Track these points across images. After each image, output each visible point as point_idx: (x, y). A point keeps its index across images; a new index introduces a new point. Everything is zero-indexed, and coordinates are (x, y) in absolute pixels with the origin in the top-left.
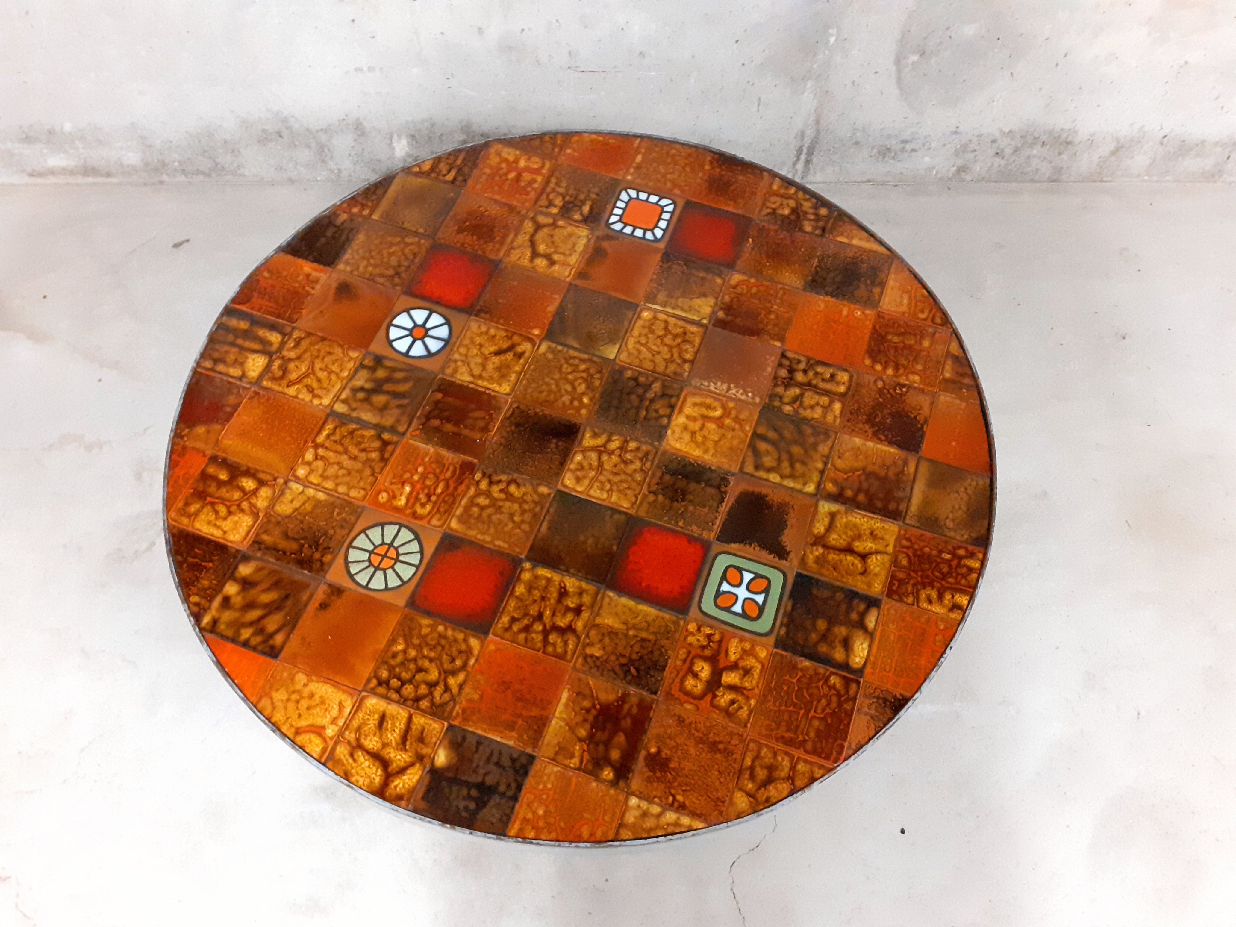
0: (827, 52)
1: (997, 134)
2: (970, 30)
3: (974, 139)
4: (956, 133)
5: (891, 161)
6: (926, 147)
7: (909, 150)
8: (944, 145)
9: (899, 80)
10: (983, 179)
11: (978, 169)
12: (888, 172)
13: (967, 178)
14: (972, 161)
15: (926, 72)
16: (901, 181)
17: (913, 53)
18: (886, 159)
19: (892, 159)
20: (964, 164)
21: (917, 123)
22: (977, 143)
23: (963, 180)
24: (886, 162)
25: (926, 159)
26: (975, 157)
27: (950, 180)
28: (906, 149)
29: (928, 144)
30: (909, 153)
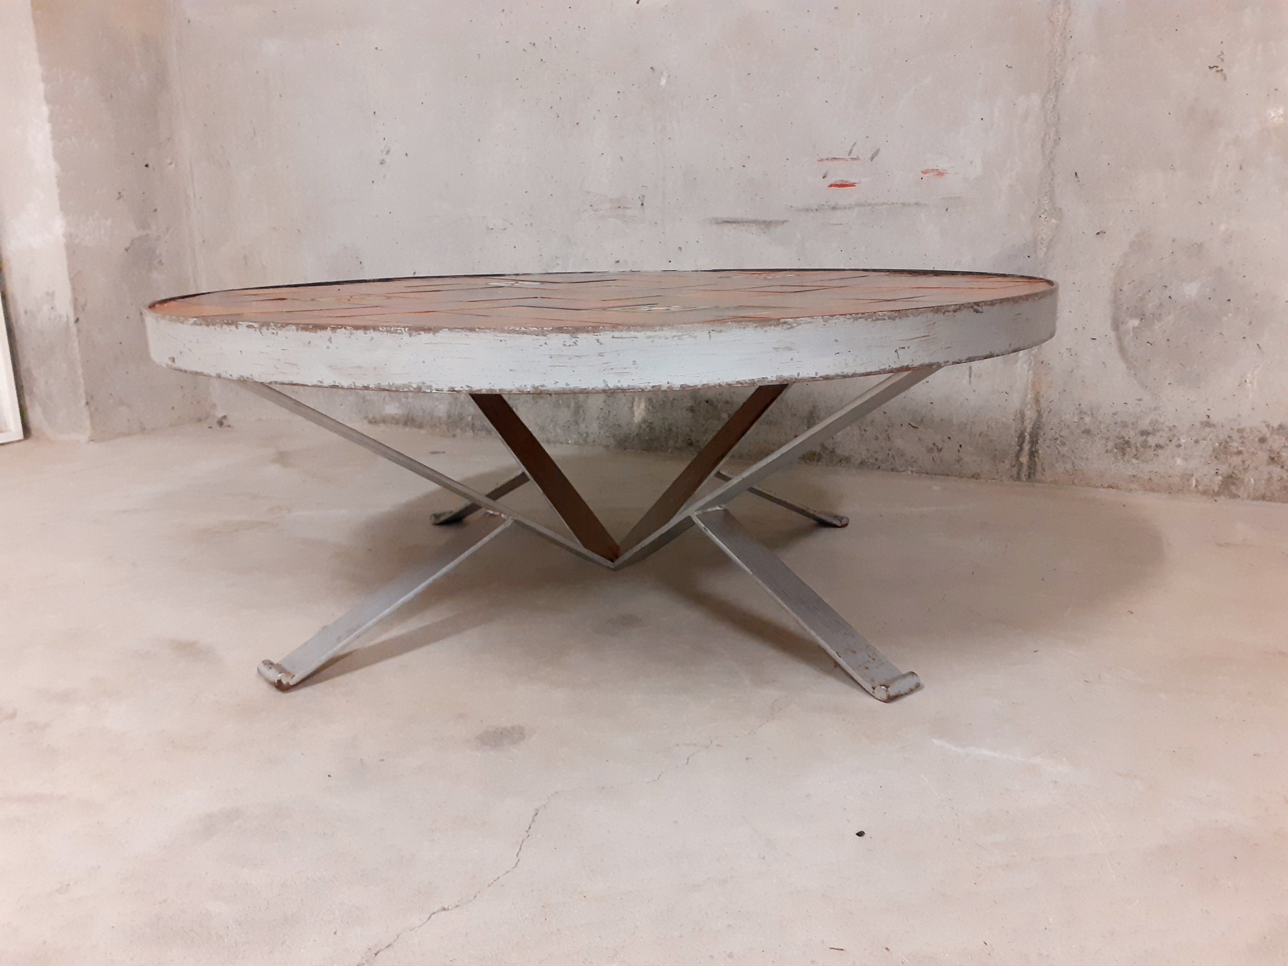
1: (1265, 431)
2: (1191, 290)
3: (1236, 436)
4: (1207, 424)
5: (1134, 461)
6: (1175, 442)
7: (1153, 445)
8: (1197, 442)
9: (1122, 350)
10: (1263, 498)
11: (1253, 482)
12: (1133, 476)
13: (1240, 494)
14: (1241, 468)
15: (1151, 341)
16: (1152, 490)
17: (1131, 316)
18: (1127, 457)
19: (1133, 457)
20: (1230, 472)
21: (1155, 409)
22: (1240, 441)
23: (1235, 496)
24: (1129, 461)
25: (1179, 461)
26: (1243, 462)
27: (1218, 494)
28: (1149, 444)
29: (1176, 439)
30: (1154, 450)
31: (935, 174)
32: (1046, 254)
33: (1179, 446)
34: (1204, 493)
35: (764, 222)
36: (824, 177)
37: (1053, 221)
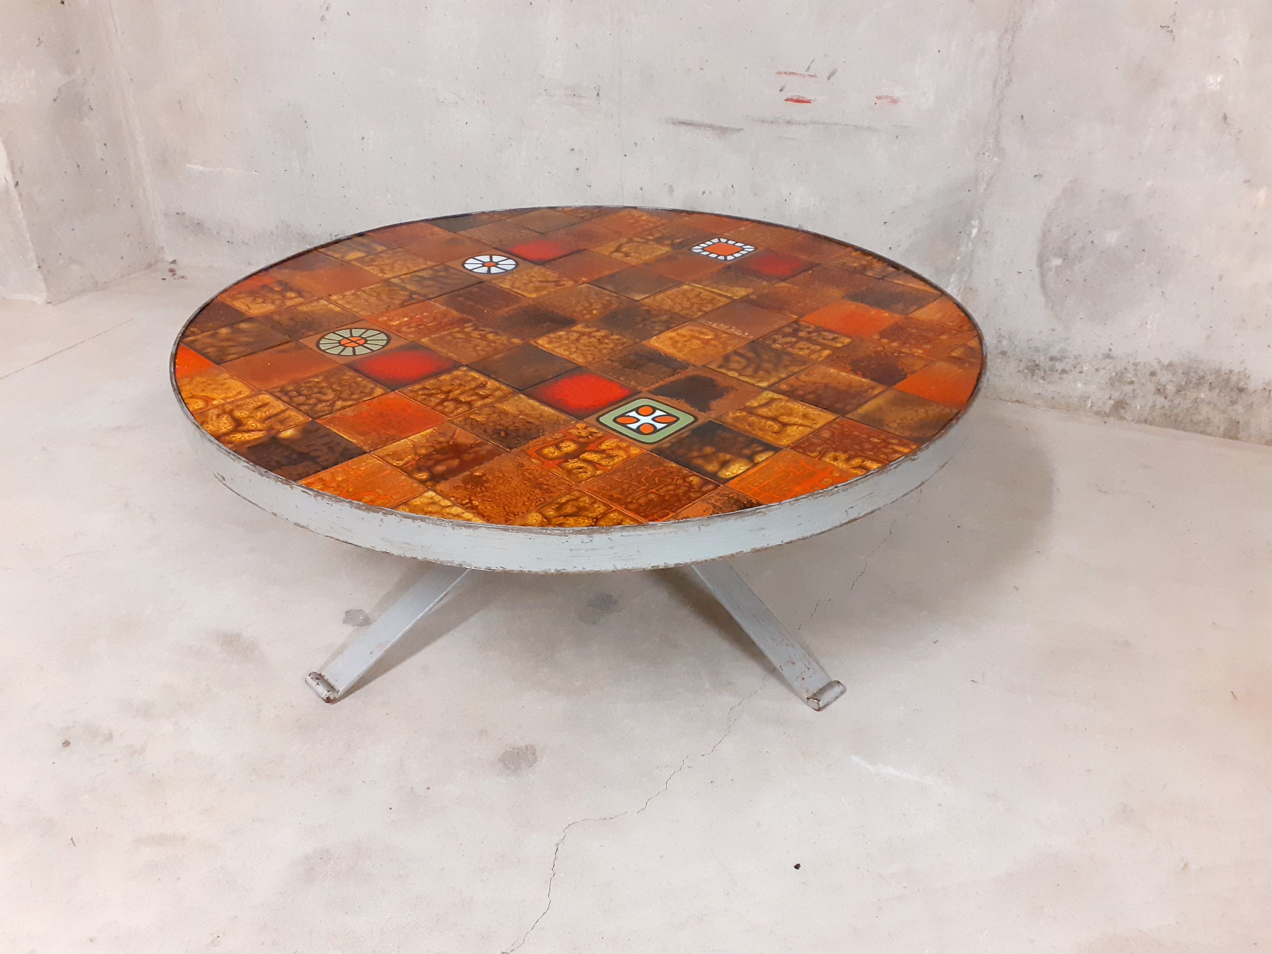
0: (970, 244)
1: (1156, 366)
2: (1112, 238)
4: (1108, 356)
5: (1041, 381)
6: (1078, 369)
7: (1060, 370)
8: (1097, 370)
9: (1043, 285)
10: (1146, 421)
11: (1139, 407)
12: (1039, 394)
13: (1127, 417)
14: (1131, 395)
15: (1070, 279)
16: (1053, 407)
17: (1056, 255)
18: (1035, 377)
19: (1041, 378)
20: (1121, 398)
21: (1066, 339)
22: (1134, 373)
23: (1122, 418)
24: (1036, 381)
25: (1079, 385)
26: (1134, 390)
27: (1108, 416)
28: (1056, 368)
29: (1079, 366)
30: (1060, 374)
31: (890, 101)
32: (985, 190)
33: (1081, 372)
34: (1097, 413)
35: (720, 128)
36: (781, 91)
37: (996, 159)
